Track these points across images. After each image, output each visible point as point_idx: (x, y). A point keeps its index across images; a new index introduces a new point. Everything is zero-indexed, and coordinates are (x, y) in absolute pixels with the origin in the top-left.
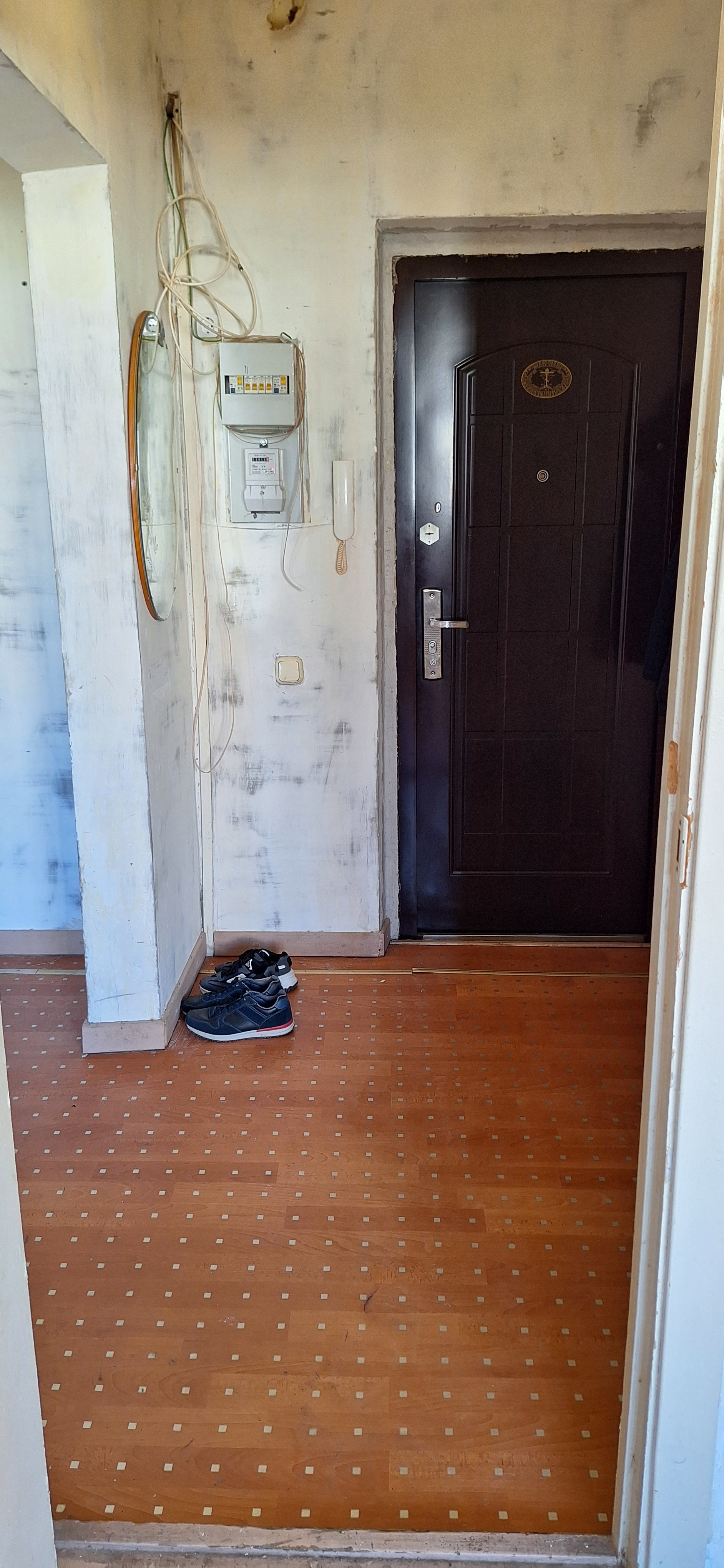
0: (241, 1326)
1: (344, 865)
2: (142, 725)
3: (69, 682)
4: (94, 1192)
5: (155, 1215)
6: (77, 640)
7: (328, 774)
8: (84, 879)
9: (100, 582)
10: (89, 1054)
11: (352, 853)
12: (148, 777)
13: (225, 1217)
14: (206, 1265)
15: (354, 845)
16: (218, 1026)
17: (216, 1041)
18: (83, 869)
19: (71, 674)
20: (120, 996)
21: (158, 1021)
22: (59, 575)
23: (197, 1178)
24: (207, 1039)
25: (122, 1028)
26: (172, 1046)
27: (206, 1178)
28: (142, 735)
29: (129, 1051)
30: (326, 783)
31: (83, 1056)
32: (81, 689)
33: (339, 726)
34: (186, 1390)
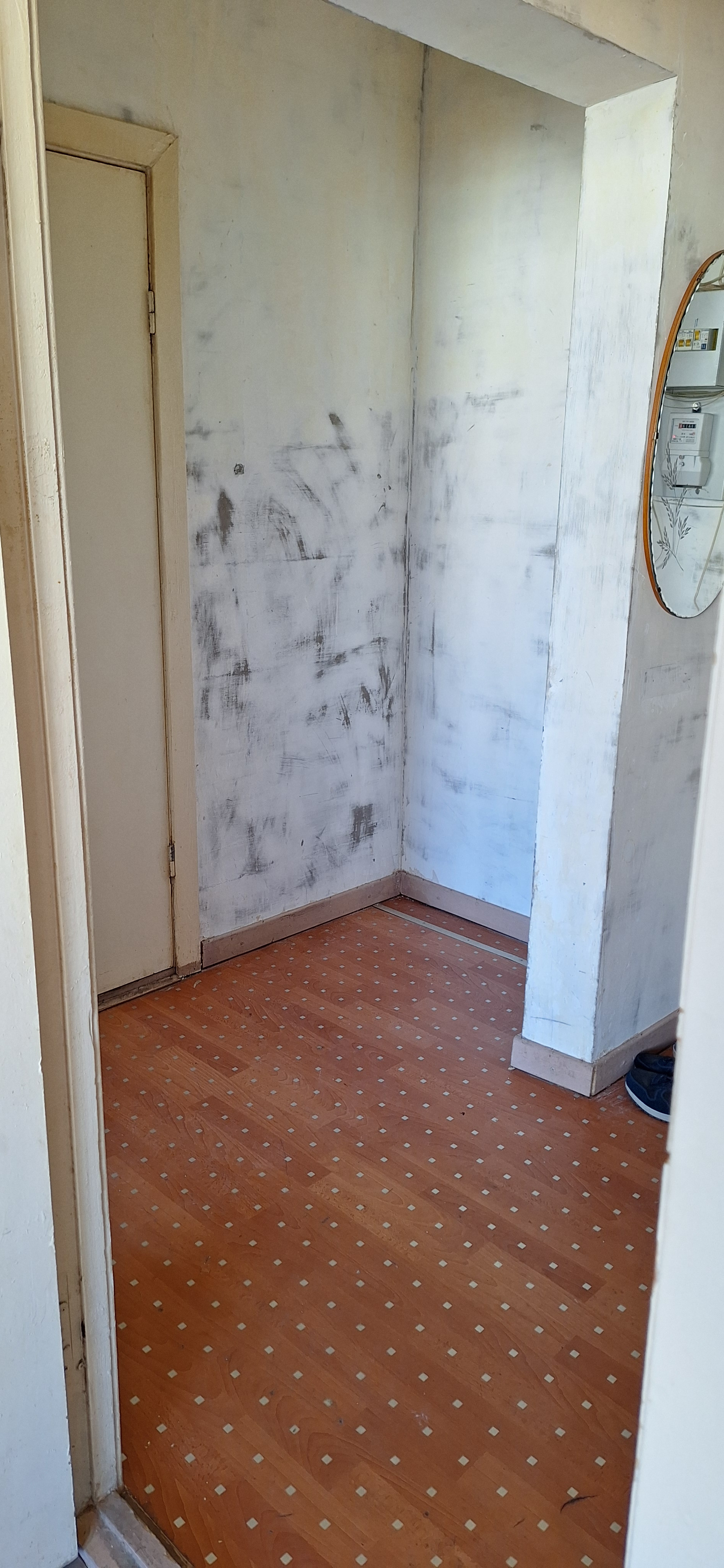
0: (427, 1431)
2: (616, 734)
3: (551, 673)
4: (411, 1208)
5: (443, 1263)
6: (565, 629)
8: (536, 886)
9: (597, 567)
10: (516, 1069)
12: (614, 793)
13: (505, 1307)
14: (448, 1345)
16: (653, 1098)
17: (648, 1114)
18: (537, 874)
19: (554, 665)
20: (555, 1021)
21: (587, 1064)
22: (558, 557)
23: (512, 1249)
24: (639, 1107)
25: (550, 1056)
26: (599, 1098)
27: (521, 1256)
28: (615, 745)
29: (554, 1084)
31: (509, 1069)
32: (561, 683)
34: (327, 1459)
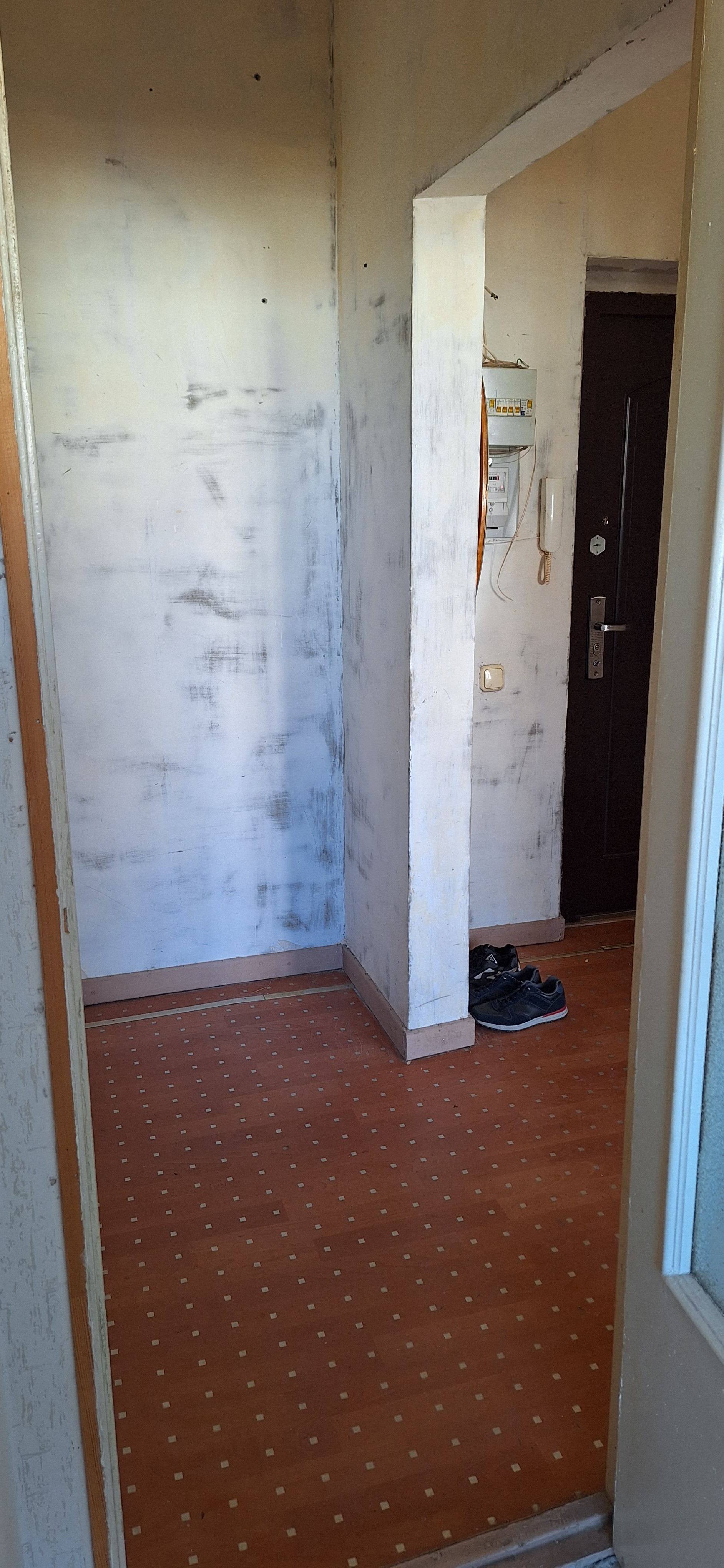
1: (531, 858)
2: (471, 735)
3: (414, 697)
6: (424, 655)
7: (521, 773)
8: (413, 889)
9: (447, 599)
10: (412, 1060)
11: (539, 846)
15: (540, 839)
17: (511, 1031)
18: (413, 878)
19: (416, 690)
20: (436, 999)
21: (468, 1020)
22: (414, 594)
25: (439, 1031)
26: (477, 1043)
28: (471, 744)
30: (519, 783)
31: (406, 1064)
32: (423, 704)
33: (532, 728)
